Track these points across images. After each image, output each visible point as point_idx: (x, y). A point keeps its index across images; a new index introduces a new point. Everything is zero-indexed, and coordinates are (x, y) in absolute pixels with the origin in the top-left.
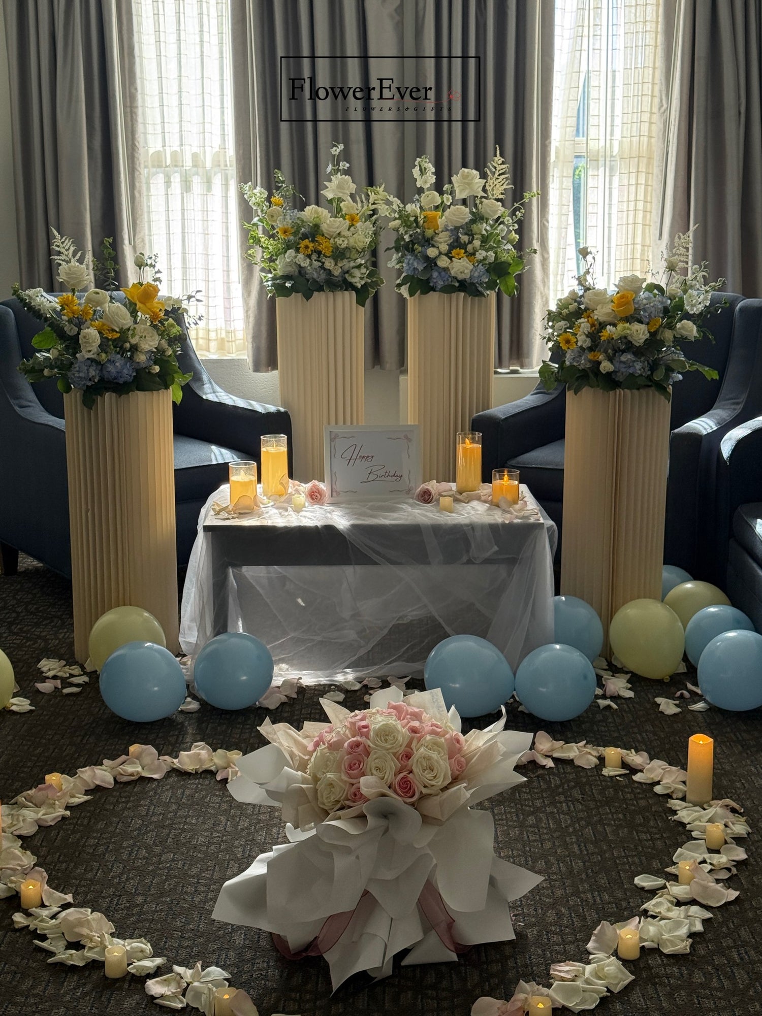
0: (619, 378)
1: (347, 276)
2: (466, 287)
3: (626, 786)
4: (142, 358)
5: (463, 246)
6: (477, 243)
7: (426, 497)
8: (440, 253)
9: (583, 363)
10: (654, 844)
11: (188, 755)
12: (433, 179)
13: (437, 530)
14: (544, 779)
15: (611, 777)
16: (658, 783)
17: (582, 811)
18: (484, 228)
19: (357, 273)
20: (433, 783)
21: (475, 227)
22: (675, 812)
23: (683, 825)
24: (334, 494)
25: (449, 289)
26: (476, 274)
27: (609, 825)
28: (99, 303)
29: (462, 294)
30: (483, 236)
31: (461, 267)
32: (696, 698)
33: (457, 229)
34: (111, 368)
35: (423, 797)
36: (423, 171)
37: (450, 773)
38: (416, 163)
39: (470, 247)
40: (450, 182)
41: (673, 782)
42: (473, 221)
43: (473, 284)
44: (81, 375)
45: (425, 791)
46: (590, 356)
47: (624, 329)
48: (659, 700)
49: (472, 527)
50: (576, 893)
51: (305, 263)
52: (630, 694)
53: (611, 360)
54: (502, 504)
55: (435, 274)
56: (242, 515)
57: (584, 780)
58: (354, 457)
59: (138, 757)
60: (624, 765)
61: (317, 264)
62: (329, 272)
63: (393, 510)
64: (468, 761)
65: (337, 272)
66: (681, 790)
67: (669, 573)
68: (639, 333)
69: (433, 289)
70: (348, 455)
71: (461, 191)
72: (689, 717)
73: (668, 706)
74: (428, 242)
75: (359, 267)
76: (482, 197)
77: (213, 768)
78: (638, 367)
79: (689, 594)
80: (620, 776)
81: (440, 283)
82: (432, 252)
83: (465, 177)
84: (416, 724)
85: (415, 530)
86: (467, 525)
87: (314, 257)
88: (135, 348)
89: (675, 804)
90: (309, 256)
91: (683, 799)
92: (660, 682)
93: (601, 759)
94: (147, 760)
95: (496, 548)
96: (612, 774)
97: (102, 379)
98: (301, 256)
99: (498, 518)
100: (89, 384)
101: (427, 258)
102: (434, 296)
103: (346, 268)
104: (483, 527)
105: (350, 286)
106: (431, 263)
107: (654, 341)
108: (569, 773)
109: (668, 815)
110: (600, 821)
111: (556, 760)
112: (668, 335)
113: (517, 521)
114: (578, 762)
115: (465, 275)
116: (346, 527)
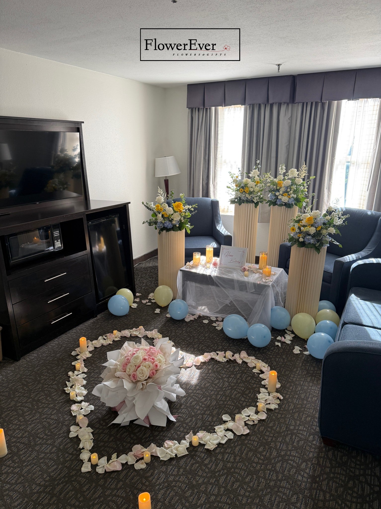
0: (304, 244)
1: (253, 199)
2: (286, 205)
3: (255, 378)
4: (174, 222)
5: (288, 192)
6: (292, 192)
7: (244, 270)
8: (280, 194)
9: (296, 237)
10: (243, 403)
11: (151, 332)
12: (284, 171)
15: (254, 373)
16: (264, 380)
17: (234, 383)
18: (294, 187)
19: (255, 198)
21: (292, 187)
22: (259, 393)
24: (221, 265)
25: (281, 205)
26: (290, 201)
27: (237, 391)
28: (165, 207)
29: (285, 207)
30: (294, 190)
31: (285, 199)
32: (306, 350)
33: (287, 187)
34: (165, 224)
36: (282, 169)
38: (280, 166)
39: (289, 193)
40: (288, 172)
41: (267, 381)
42: (292, 185)
43: (289, 204)
44: (159, 225)
46: (298, 235)
47: (309, 228)
48: (296, 347)
49: (248, 283)
51: (240, 195)
52: (289, 342)
53: (303, 237)
55: (277, 200)
57: (245, 371)
58: (228, 255)
59: (140, 330)
60: (261, 370)
61: (244, 196)
62: (247, 197)
65: (249, 198)
68: (312, 230)
69: (277, 204)
70: (226, 254)
71: (291, 175)
73: (297, 350)
74: (278, 190)
76: (297, 177)
77: (154, 338)
78: (312, 241)
80: (257, 373)
81: (279, 203)
82: (277, 194)
83: (292, 171)
86: (247, 282)
87: (244, 193)
88: (172, 220)
89: (263, 390)
90: (242, 193)
91: (266, 388)
93: (256, 365)
94: (141, 331)
95: (254, 290)
96: (255, 371)
97: (164, 227)
98: (239, 193)
100: (161, 228)
101: (275, 195)
102: (276, 206)
103: (252, 197)
104: (251, 283)
105: (254, 202)
106: (277, 197)
107: (317, 234)
109: (257, 393)
110: (236, 388)
111: (243, 361)
112: (324, 232)
113: (262, 283)
114: (248, 364)
115: (286, 201)
116: (214, 276)
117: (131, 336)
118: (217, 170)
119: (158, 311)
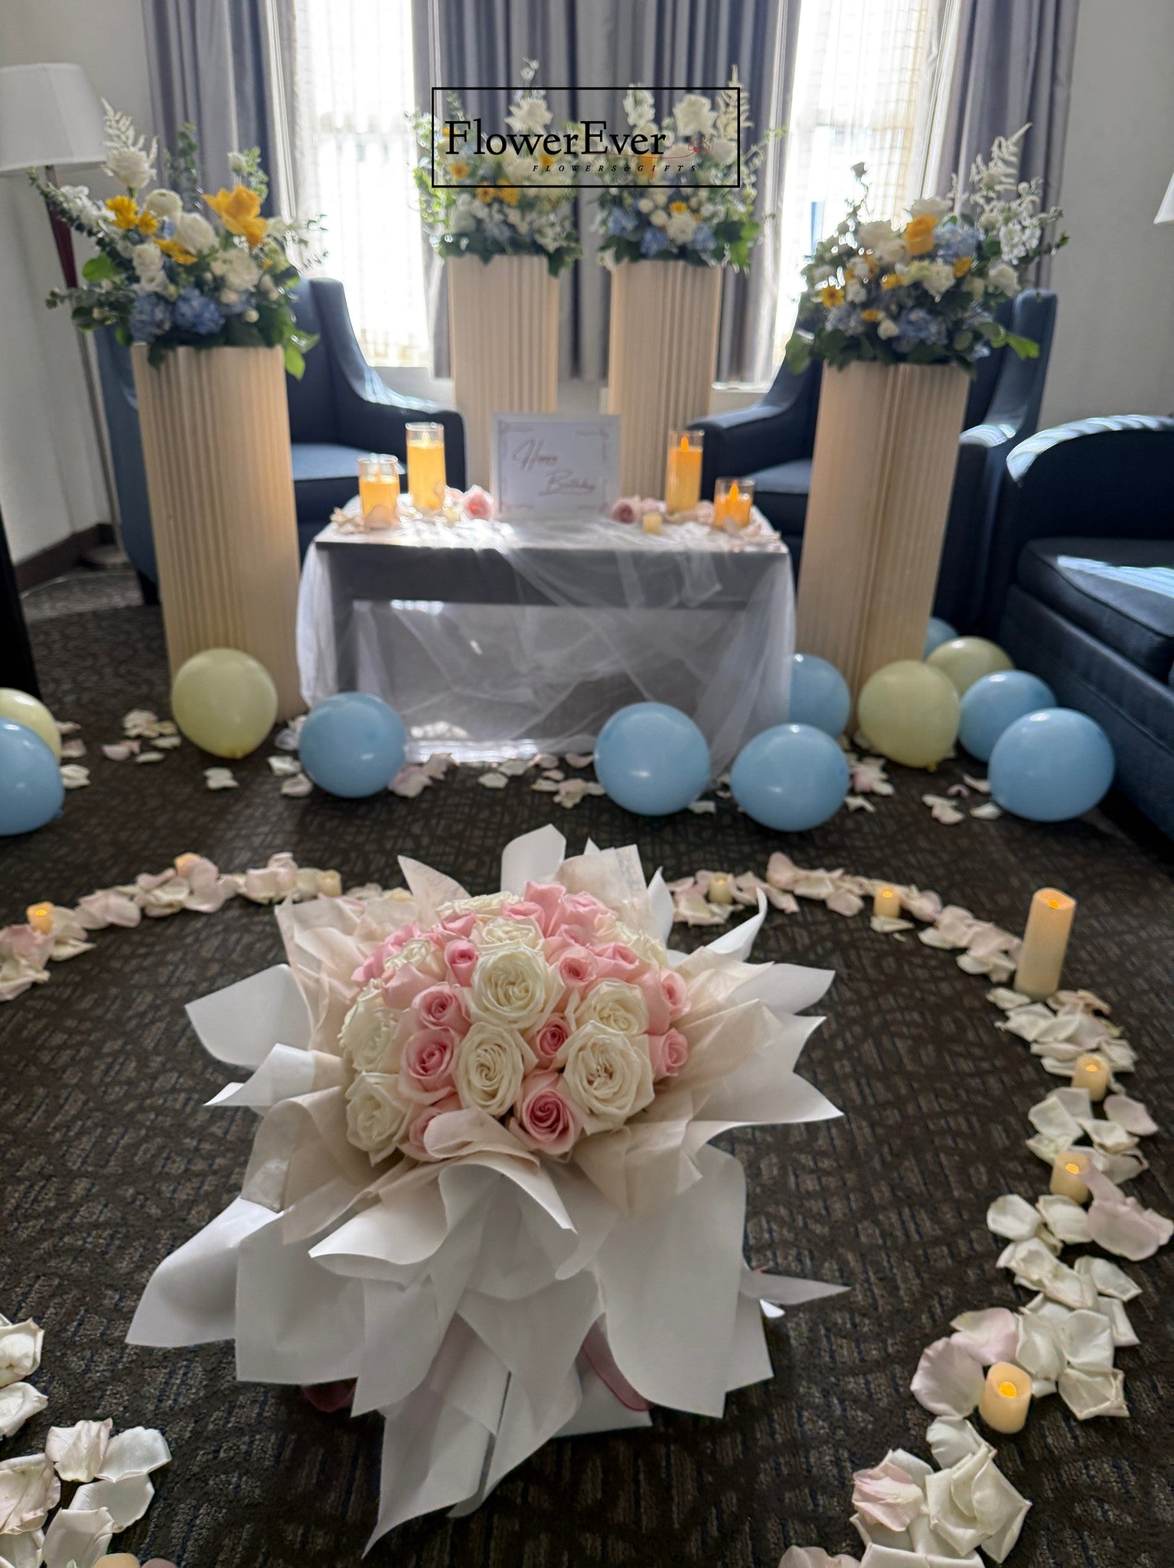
0: (904, 347)
1: (536, 235)
2: (685, 253)
3: (911, 953)
4: (230, 297)
5: (685, 199)
6: (703, 194)
7: (625, 515)
8: (656, 207)
9: (853, 327)
10: (984, 1083)
11: (260, 877)
12: (650, 113)
13: (638, 559)
14: (785, 934)
15: (887, 935)
16: (963, 951)
17: (851, 1002)
18: (712, 173)
19: (550, 232)
20: (611, 1109)
21: (700, 174)
22: (1003, 1015)
23: (1026, 1044)
24: (504, 508)
25: (665, 255)
26: (701, 237)
27: (902, 1036)
28: (163, 210)
29: (682, 263)
31: (681, 225)
32: (979, 798)
34: (184, 308)
35: (584, 1140)
36: (637, 101)
37: (650, 1078)
38: (630, 92)
39: (694, 202)
40: (671, 114)
41: (992, 954)
42: (699, 166)
43: (695, 252)
44: (144, 317)
45: (591, 1127)
46: (865, 315)
47: (922, 268)
48: (930, 799)
49: (687, 556)
50: (870, 1211)
51: (482, 213)
52: (886, 789)
53: (895, 318)
54: (730, 528)
55: (648, 236)
56: (372, 529)
57: (845, 937)
58: (530, 458)
59: (188, 874)
60: (905, 913)
61: (498, 217)
62: (512, 227)
63: (578, 530)
64: (692, 1042)
65: (523, 228)
66: (1003, 969)
67: (936, 628)
68: (940, 276)
69: (644, 256)
70: (522, 455)
71: (686, 125)
72: (976, 828)
73: (945, 811)
74: (640, 190)
75: (553, 225)
76: (712, 136)
78: (934, 330)
79: (959, 655)
80: (901, 932)
81: (654, 248)
82: (645, 205)
83: (692, 104)
84: (577, 952)
85: (609, 558)
86: (680, 554)
87: (496, 206)
88: (220, 283)
89: (1001, 996)
90: (489, 205)
91: (1010, 984)
92: (923, 771)
93: (868, 900)
94: (198, 881)
95: (718, 587)
96: (888, 928)
97: (175, 327)
98: (477, 203)
99: (724, 544)
100: (158, 332)
101: (638, 213)
102: (645, 266)
103: (536, 225)
104: (702, 556)
105: (539, 249)
106: (644, 221)
107: (957, 295)
108: (823, 923)
109: (993, 1017)
110: (885, 1024)
111: (801, 900)
112: (978, 285)
113: (749, 549)
114: (833, 905)
115: (685, 238)
116: (514, 552)
117: (144, 915)
118: (302, 153)
119: (219, 778)
